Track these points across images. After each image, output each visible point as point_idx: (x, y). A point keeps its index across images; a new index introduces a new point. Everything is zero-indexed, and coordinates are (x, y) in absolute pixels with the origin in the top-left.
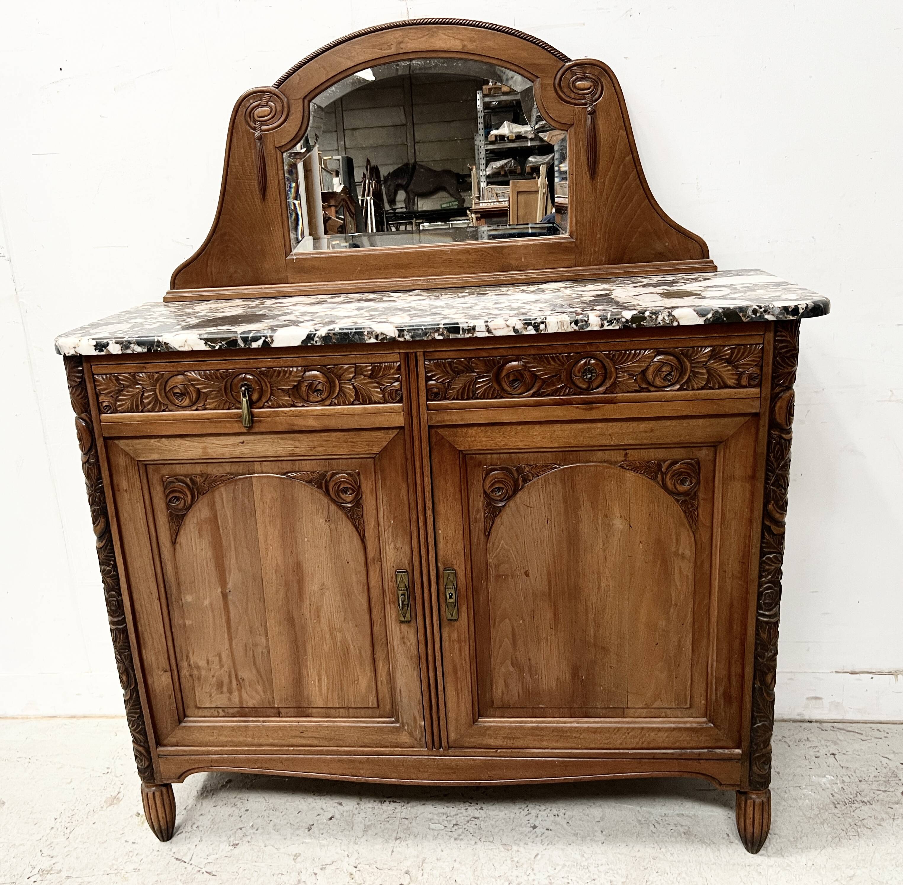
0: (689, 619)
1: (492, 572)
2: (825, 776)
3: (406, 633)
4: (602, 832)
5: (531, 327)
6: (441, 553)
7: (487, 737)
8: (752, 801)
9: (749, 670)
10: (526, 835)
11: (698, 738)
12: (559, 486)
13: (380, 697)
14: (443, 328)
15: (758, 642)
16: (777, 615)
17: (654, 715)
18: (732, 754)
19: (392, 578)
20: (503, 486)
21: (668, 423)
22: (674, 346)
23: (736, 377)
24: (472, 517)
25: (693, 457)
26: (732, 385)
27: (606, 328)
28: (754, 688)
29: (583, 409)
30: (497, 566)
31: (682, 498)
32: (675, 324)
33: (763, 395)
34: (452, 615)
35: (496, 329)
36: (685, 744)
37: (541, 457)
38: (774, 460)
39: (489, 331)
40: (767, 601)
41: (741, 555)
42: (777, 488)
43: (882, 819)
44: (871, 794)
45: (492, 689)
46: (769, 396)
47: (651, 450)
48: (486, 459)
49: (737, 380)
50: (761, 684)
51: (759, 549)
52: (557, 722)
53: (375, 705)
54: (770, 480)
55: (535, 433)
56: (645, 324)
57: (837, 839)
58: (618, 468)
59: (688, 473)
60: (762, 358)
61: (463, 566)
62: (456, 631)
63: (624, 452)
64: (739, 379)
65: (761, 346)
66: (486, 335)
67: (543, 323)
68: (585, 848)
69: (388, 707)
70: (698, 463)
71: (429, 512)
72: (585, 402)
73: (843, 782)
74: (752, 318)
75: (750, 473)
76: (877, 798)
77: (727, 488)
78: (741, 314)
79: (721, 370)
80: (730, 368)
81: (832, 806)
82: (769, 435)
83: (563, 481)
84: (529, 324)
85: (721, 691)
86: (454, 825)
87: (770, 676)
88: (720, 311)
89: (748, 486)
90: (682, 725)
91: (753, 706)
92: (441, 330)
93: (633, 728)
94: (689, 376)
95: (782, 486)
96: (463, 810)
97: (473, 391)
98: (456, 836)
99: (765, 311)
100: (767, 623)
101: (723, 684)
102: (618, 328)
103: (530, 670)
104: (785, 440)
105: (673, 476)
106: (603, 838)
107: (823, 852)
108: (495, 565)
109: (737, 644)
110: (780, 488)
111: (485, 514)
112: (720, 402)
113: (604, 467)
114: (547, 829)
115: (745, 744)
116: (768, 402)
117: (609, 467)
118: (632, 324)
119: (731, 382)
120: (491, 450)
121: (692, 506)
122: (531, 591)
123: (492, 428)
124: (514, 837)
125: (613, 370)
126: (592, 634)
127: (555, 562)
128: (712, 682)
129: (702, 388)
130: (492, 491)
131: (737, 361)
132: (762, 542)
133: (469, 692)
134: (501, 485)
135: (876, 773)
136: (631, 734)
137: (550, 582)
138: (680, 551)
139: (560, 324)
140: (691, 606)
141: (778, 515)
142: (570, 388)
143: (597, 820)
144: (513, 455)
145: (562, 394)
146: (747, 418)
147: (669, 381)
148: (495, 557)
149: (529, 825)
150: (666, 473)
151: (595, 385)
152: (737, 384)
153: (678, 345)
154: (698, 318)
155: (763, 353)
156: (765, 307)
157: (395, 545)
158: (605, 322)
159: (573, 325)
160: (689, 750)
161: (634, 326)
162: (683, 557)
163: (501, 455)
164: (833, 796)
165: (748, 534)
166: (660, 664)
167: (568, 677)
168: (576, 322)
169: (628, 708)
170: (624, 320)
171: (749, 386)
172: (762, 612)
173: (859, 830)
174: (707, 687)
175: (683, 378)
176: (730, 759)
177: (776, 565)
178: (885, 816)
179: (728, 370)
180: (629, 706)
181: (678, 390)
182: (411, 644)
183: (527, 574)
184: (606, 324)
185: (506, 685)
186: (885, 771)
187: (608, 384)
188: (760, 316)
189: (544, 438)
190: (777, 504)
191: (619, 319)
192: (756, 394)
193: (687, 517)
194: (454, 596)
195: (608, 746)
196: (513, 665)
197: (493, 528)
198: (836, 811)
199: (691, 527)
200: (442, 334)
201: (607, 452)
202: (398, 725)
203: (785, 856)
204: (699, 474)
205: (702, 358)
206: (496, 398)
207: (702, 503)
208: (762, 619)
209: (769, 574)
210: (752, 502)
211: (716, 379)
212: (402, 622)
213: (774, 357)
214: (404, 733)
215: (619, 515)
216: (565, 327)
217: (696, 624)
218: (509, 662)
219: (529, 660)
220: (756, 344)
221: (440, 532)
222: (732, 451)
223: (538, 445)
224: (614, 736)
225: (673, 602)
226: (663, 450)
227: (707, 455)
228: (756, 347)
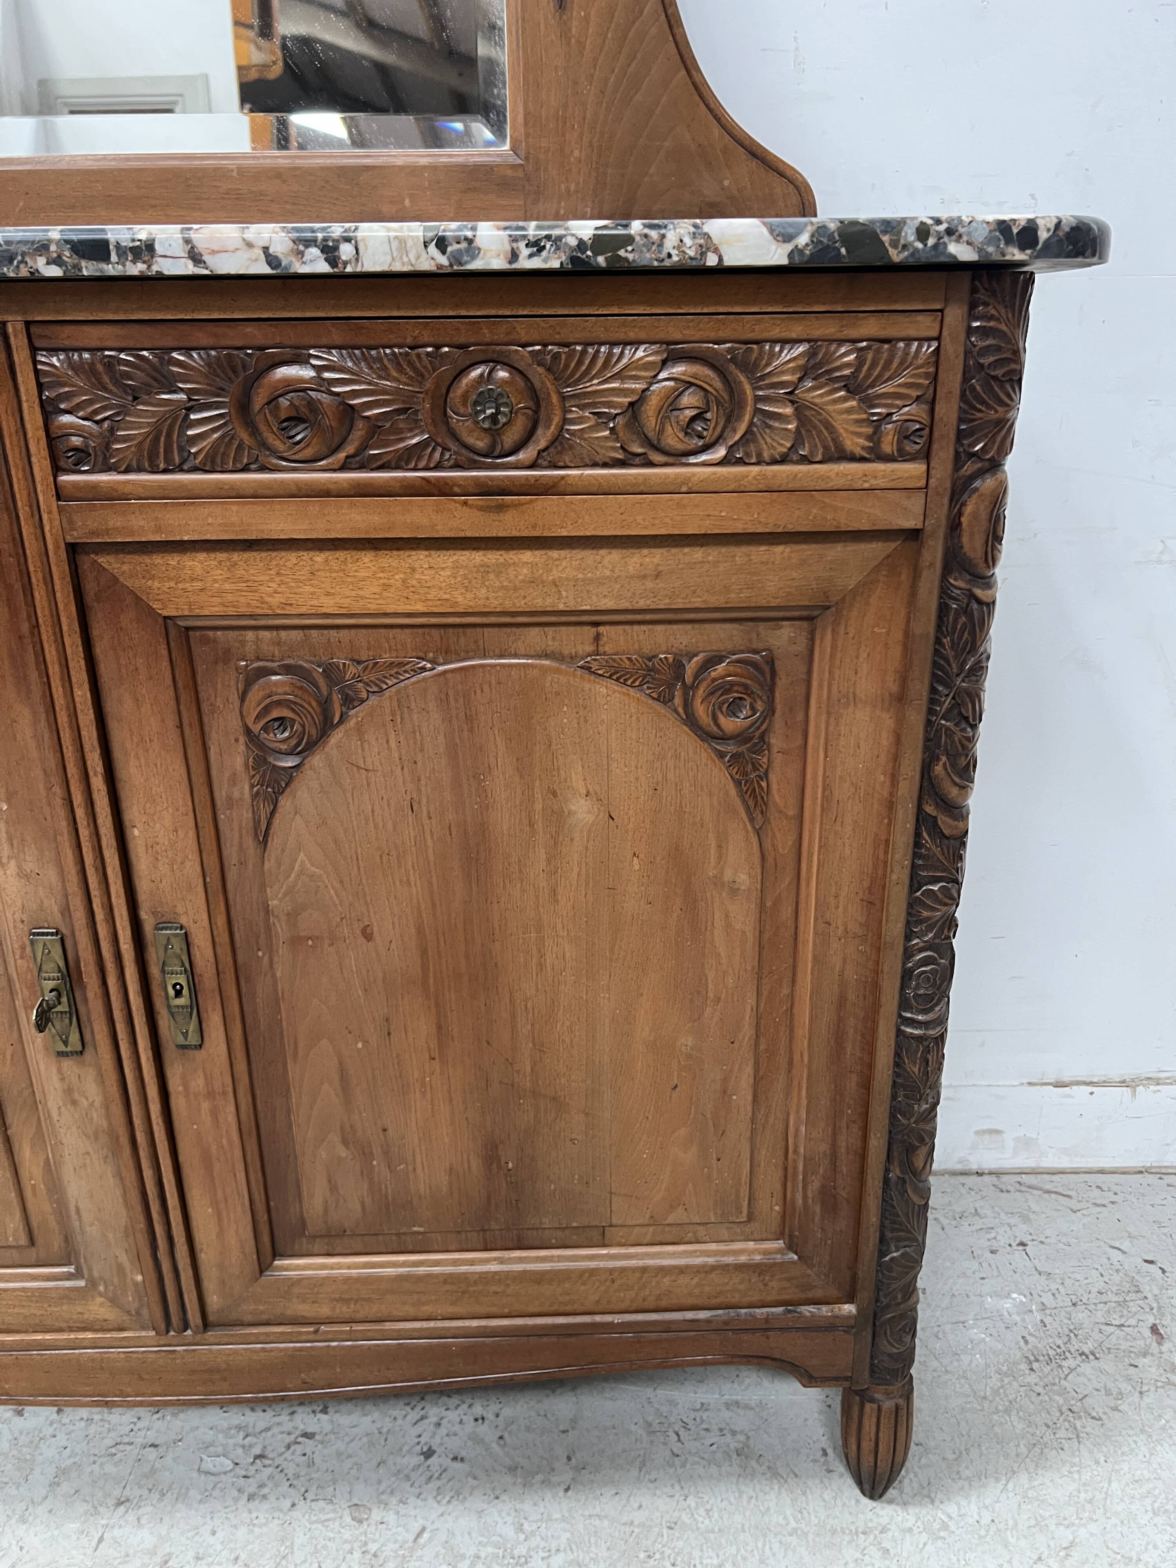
0: (747, 1031)
1: (281, 930)
2: (1008, 1296)
3: (75, 1080)
4: (569, 1458)
5: (314, 251)
6: (143, 887)
7: (294, 1300)
8: (875, 1406)
9: (877, 1143)
10: (408, 1478)
11: (766, 1285)
12: (436, 717)
13: (34, 1223)
14: (58, 243)
15: (899, 1081)
16: (942, 1021)
17: (670, 1239)
18: (836, 1317)
19: (23, 948)
20: (290, 715)
21: (698, 554)
22: (713, 335)
23: (869, 430)
24: (221, 795)
25: (760, 646)
26: (858, 451)
27: (526, 263)
28: (886, 1181)
29: (481, 509)
30: (292, 917)
31: (731, 748)
32: (712, 260)
33: (932, 481)
34: (185, 1035)
35: (213, 252)
36: (736, 1299)
37: (388, 640)
38: (950, 654)
39: (195, 257)
40: (921, 992)
41: (866, 884)
42: (956, 725)
43: (1121, 1395)
44: (1096, 1336)
45: (300, 1196)
46: (948, 484)
47: (659, 628)
48: (243, 643)
49: (869, 438)
50: (902, 1172)
51: (907, 872)
52: (455, 1263)
53: (23, 1241)
54: (941, 704)
55: (362, 574)
56: (630, 257)
57: (1037, 1450)
58: (579, 672)
59: (746, 687)
60: (935, 378)
61: (205, 916)
62: (200, 1073)
63: (593, 630)
64: (875, 437)
65: (935, 344)
66: (188, 268)
67: (348, 240)
68: (527, 1507)
69: (57, 1243)
70: (771, 661)
71: (98, 783)
72: (485, 490)
73: (1043, 1307)
74: (916, 250)
75: (894, 688)
76: (1106, 1344)
77: (837, 724)
78: (886, 239)
79: (830, 408)
80: (854, 403)
81: (1024, 1367)
82: (945, 591)
83: (443, 701)
84: (309, 243)
85: (815, 1184)
86: (257, 1457)
87: (923, 1151)
88: (832, 226)
89: (888, 721)
90: (729, 1260)
91: (883, 1217)
92: (53, 248)
93: (623, 1270)
94: (751, 424)
95: (966, 719)
96: (284, 1418)
97: (181, 449)
98: (252, 1489)
99: (950, 232)
100: (920, 1039)
101: (821, 1171)
102: (555, 264)
103: (386, 1153)
104: (980, 602)
105: (712, 693)
106: (567, 1477)
107: (1010, 1486)
108: (288, 914)
109: (852, 1083)
110: (963, 725)
111: (252, 786)
112: (827, 498)
113: (544, 670)
114: (455, 1459)
115: (865, 1295)
116: (946, 501)
117: (558, 671)
118: (596, 254)
119: (855, 443)
120: (252, 616)
121: (755, 769)
122: (380, 975)
123: (246, 555)
124: (380, 1482)
125: (555, 399)
126: (528, 1069)
127: (434, 905)
128: (795, 1168)
129: (783, 460)
130: (265, 729)
131: (872, 386)
132: (915, 855)
133: (243, 1204)
134: (286, 713)
135: (1100, 1285)
136: (619, 1282)
137: (424, 952)
138: (728, 875)
139: (395, 245)
140: (751, 1001)
141: (954, 792)
142: (445, 449)
143: (561, 1428)
144: (314, 633)
145: (422, 464)
146: (893, 545)
147: (701, 437)
148: (285, 895)
149: (418, 1448)
150: (694, 687)
151: (509, 438)
152: (870, 450)
153: (722, 334)
154: (774, 246)
155: (937, 364)
156: (950, 221)
157: (19, 867)
158: (522, 245)
159: (432, 248)
160: (743, 1311)
161: (601, 260)
162: (734, 891)
163: (283, 634)
164: (1026, 1342)
165: (883, 838)
166: (683, 1132)
167: (476, 1165)
168: (442, 243)
169: (611, 1226)
170: (573, 242)
171: (901, 456)
172: (909, 1015)
173: (1078, 1424)
174: (786, 1177)
175: (735, 430)
176: (830, 1326)
177: (945, 909)
178: (1125, 1387)
179: (849, 411)
180: (614, 1222)
181: (722, 463)
182: (92, 1105)
183: (367, 934)
184: (525, 252)
185: (333, 1188)
186: (1117, 1278)
187: (542, 439)
188: (935, 246)
189: (386, 587)
190: (953, 766)
191: (559, 238)
192: (919, 478)
193: (742, 795)
194: (185, 991)
195: (569, 1308)
196: (345, 1142)
197: (276, 821)
198: (1032, 1379)
199: (752, 820)
200: (57, 261)
201: (550, 630)
202: (82, 1283)
203: (937, 1502)
204: (772, 690)
205: (783, 373)
206: (245, 469)
207: (778, 759)
208: (909, 1030)
209: (930, 929)
210: (896, 758)
211: (820, 433)
212: (61, 1054)
213: (966, 378)
214: (100, 1300)
215: (583, 791)
216: (412, 257)
217: (762, 1040)
218: (335, 1138)
219: (385, 1130)
220: (921, 340)
221: (136, 832)
222: (852, 631)
223: (373, 607)
224: (583, 1288)
225: (711, 994)
226: (689, 627)
227: (792, 641)
228: (920, 347)
